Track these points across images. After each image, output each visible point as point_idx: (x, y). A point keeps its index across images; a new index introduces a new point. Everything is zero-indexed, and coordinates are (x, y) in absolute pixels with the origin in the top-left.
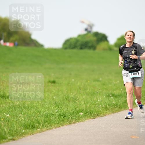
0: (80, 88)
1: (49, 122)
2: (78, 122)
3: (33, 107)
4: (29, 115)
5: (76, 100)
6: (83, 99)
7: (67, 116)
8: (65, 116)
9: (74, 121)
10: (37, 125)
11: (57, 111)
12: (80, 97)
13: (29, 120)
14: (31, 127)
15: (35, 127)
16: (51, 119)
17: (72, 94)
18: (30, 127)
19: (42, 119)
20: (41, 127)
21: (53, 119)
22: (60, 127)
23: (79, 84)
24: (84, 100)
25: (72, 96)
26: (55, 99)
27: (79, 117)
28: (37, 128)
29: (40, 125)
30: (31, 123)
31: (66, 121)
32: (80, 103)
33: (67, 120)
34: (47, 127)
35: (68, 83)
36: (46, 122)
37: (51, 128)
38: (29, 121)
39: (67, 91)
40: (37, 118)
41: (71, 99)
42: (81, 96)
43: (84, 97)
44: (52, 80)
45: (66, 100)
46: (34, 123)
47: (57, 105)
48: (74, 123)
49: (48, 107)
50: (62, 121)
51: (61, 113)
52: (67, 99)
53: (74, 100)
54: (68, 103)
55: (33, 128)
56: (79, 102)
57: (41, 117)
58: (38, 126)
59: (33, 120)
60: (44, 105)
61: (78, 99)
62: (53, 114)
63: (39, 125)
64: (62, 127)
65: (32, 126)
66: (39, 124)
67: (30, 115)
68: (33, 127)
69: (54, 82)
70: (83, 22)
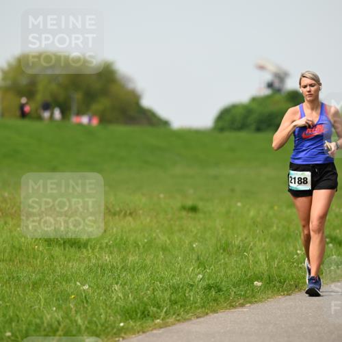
0: (255, 223)
1: (183, 303)
2: (251, 303)
3: (144, 267)
4: (136, 287)
5: (245, 251)
6: (263, 250)
7: (225, 289)
8: (220, 290)
9: (241, 301)
10: (155, 309)
11: (201, 276)
12: (255, 245)
13: (134, 299)
14: (139, 315)
15: (148, 315)
16: (187, 295)
17: (237, 237)
18: (137, 315)
19: (167, 295)
20: (163, 314)
21: (191, 295)
22: (207, 314)
23: (252, 213)
24: (266, 251)
25: (236, 243)
26: (196, 250)
27: (253, 290)
28: (155, 317)
29: (162, 311)
30: (138, 305)
31: (222, 300)
32: (257, 259)
33: (225, 298)
34: (178, 315)
35: (228, 212)
36: (176, 303)
37: (187, 317)
38: (136, 301)
39: (223, 229)
40: (153, 293)
41: (235, 249)
42: (257, 243)
43: (264, 244)
44: (190, 203)
45: (222, 251)
46: (146, 305)
47: (201, 264)
48: (242, 305)
49: (180, 268)
50: (214, 300)
51: (211, 282)
52: (224, 250)
53: (242, 250)
54: (227, 259)
55: (145, 317)
56: (253, 256)
57: (162, 291)
58: (157, 312)
59: (145, 299)
60: (171, 263)
61: (251, 249)
62: (192, 286)
63: (159, 311)
64: (212, 316)
65: (143, 313)
66: (159, 307)
67: (138, 286)
68: (145, 315)
69: (194, 209)
70: (262, 68)
